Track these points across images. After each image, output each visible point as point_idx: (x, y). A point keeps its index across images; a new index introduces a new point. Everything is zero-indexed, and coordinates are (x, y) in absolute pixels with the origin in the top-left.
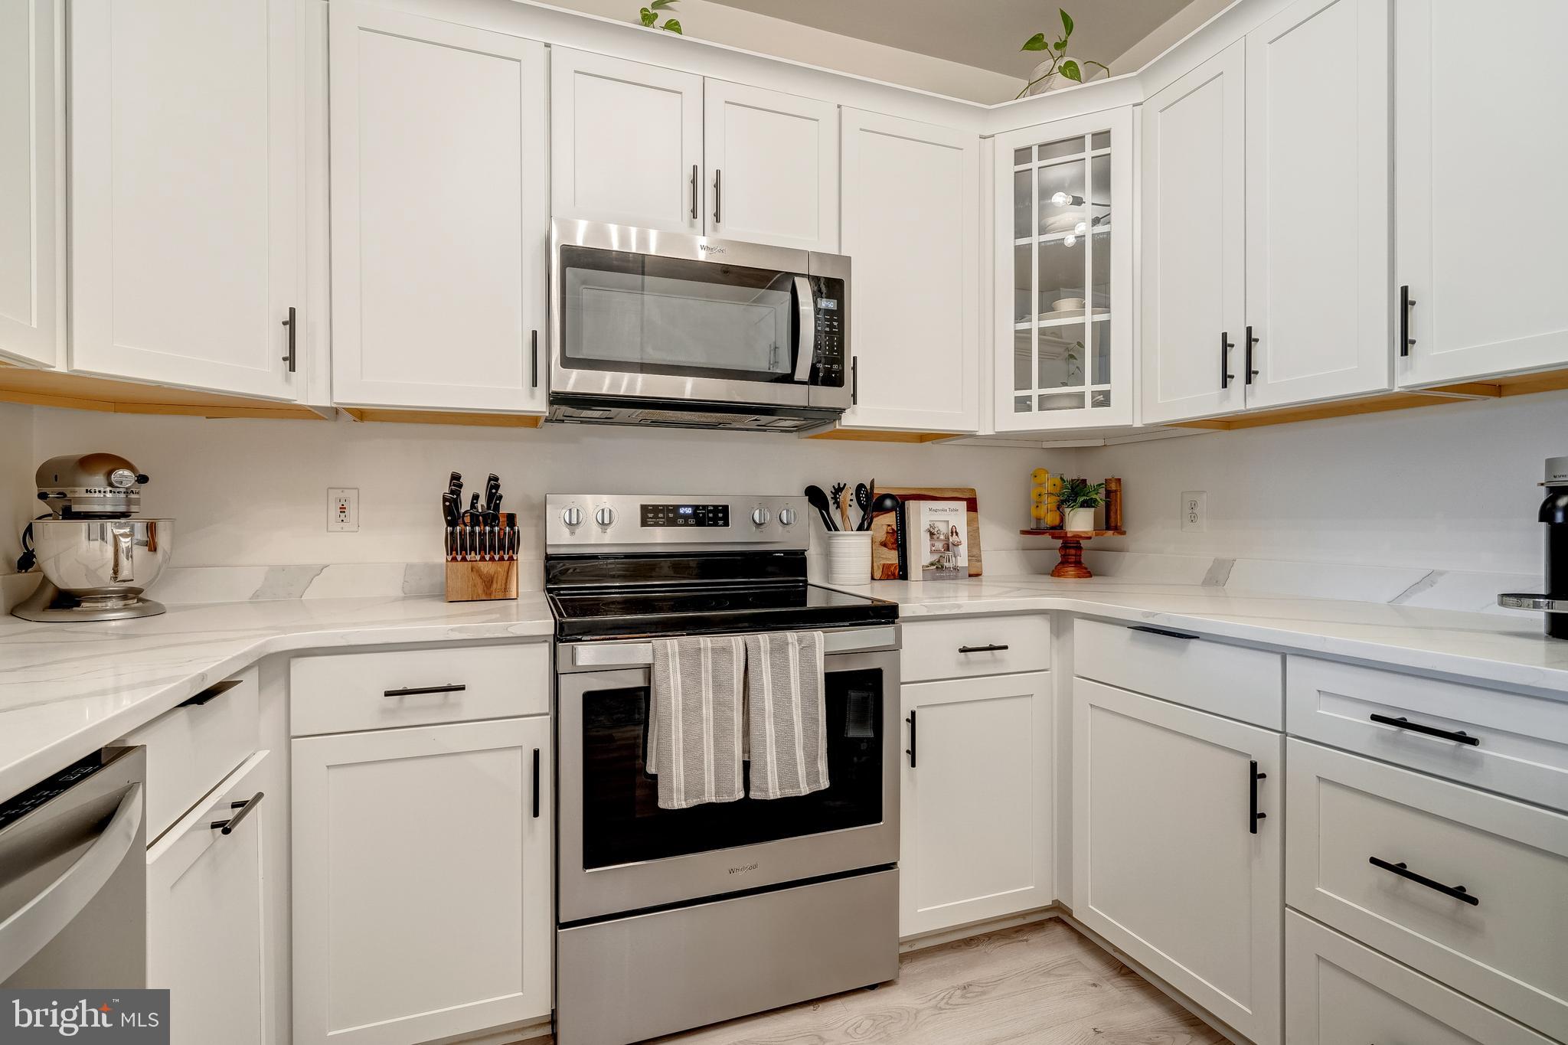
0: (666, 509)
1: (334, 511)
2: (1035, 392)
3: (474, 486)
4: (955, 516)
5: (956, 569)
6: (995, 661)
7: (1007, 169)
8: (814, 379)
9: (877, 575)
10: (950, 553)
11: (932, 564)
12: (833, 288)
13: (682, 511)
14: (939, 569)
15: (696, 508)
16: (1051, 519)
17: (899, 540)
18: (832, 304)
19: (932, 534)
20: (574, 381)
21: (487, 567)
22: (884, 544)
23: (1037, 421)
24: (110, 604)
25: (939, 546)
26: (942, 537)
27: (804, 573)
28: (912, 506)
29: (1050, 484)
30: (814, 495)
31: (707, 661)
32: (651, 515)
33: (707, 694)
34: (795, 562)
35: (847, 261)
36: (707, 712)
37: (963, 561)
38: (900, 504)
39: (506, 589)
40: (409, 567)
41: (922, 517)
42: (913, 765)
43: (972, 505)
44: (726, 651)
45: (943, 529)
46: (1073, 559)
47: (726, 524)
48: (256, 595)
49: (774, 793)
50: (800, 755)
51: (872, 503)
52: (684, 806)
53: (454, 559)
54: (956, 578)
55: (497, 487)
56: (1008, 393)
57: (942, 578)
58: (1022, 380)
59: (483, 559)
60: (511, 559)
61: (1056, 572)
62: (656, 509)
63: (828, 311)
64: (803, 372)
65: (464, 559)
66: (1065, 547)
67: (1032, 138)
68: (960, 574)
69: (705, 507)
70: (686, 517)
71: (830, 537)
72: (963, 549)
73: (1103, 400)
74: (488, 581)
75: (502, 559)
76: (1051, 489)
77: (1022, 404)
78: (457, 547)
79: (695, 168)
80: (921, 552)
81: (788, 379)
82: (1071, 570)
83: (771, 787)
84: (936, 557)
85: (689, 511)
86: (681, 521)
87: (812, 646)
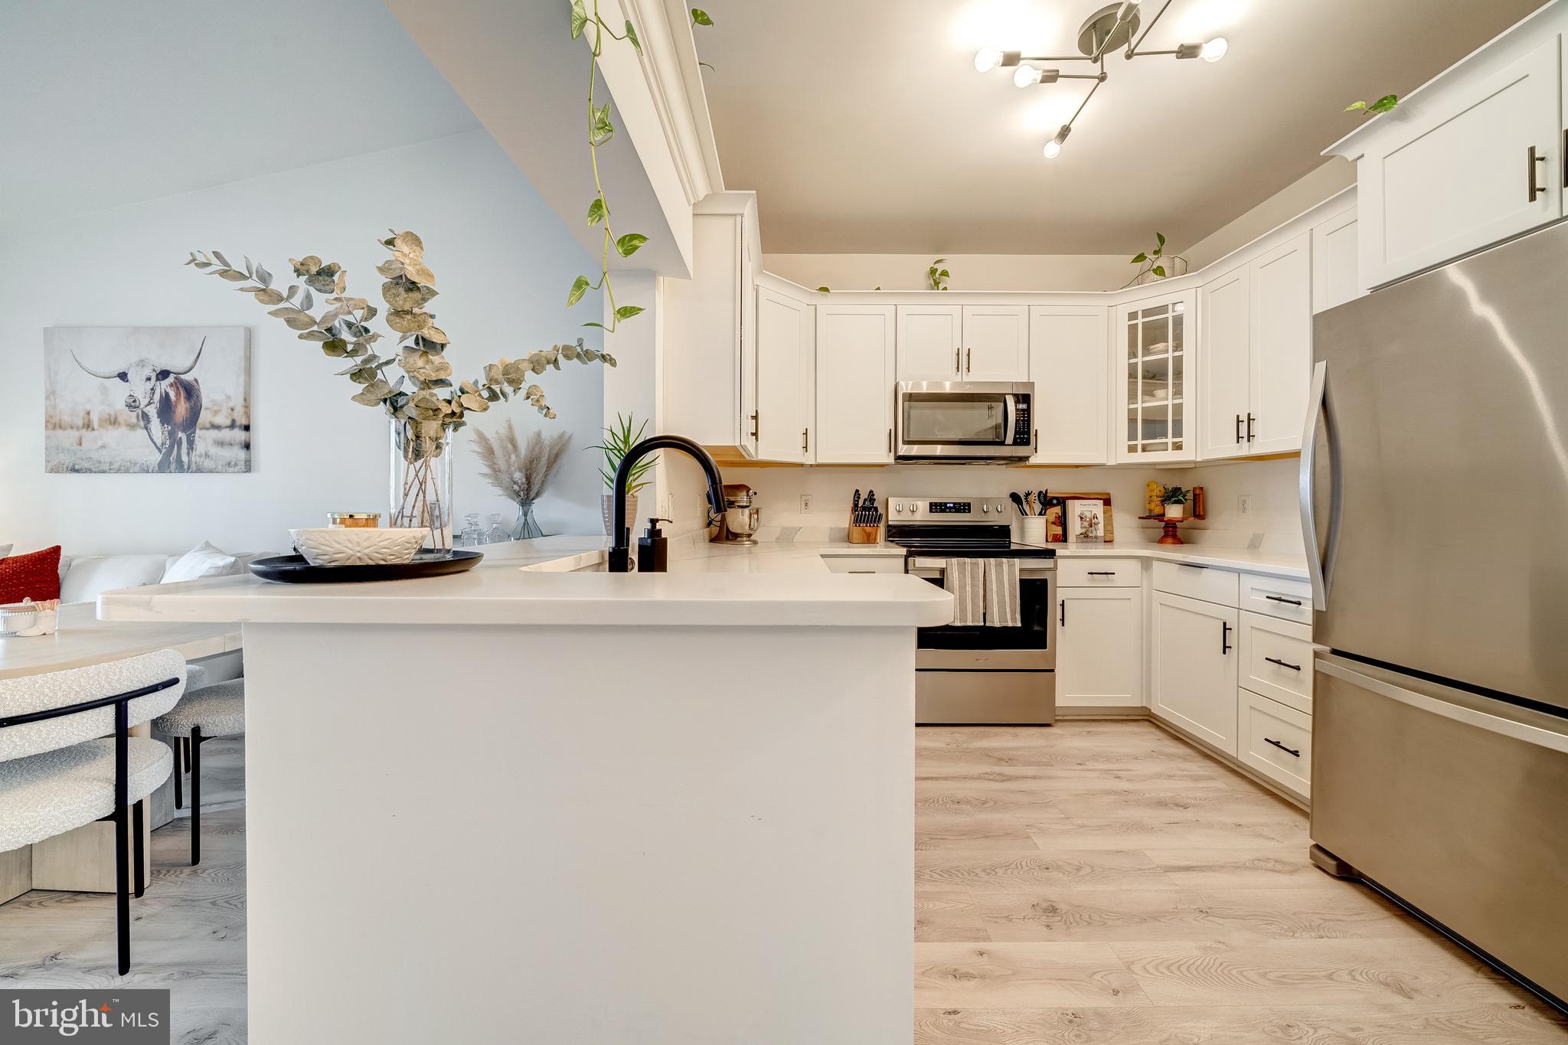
0: (941, 504)
1: (803, 505)
2: (1140, 442)
3: (864, 495)
4: (1097, 508)
5: (1096, 537)
6: (1109, 580)
7: (1124, 324)
8: (1015, 443)
9: (1050, 539)
10: (1093, 528)
11: (1081, 534)
12: (1025, 399)
13: (948, 505)
14: (1085, 537)
15: (954, 504)
16: (1157, 510)
17: (1062, 521)
18: (1024, 406)
19: (1081, 518)
20: (903, 450)
21: (868, 529)
22: (1054, 523)
23: (1140, 457)
24: (745, 539)
25: (1086, 524)
26: (1088, 519)
27: (1010, 538)
28: (1069, 503)
29: (1157, 491)
30: (1015, 497)
31: (968, 568)
32: (935, 507)
33: (968, 581)
34: (1004, 531)
35: (1032, 385)
36: (969, 588)
37: (1100, 532)
38: (1062, 502)
39: (875, 539)
40: (831, 529)
41: (1075, 508)
42: (1063, 625)
43: (1107, 502)
44: (977, 564)
45: (1088, 515)
46: (1171, 533)
47: (970, 512)
48: (777, 539)
49: (997, 624)
50: (1008, 610)
51: (1046, 501)
52: (959, 625)
53: (856, 526)
54: (1096, 542)
55: (873, 495)
56: (1124, 442)
57: (1087, 542)
58: (1132, 436)
59: (867, 526)
60: (877, 526)
61: (1161, 541)
62: (936, 504)
63: (1023, 410)
64: (1010, 439)
65: (859, 526)
66: (1166, 527)
67: (1139, 307)
68: (1098, 540)
69: (959, 504)
70: (950, 508)
71: (1023, 519)
72: (1101, 526)
73: (1178, 447)
74: (869, 535)
75: (874, 526)
76: (1158, 493)
77: (1132, 449)
78: (857, 521)
79: (958, 349)
80: (1075, 527)
81: (1002, 443)
82: (1170, 540)
83: (996, 622)
84: (1084, 531)
85: (952, 505)
86: (948, 510)
87: (1014, 565)
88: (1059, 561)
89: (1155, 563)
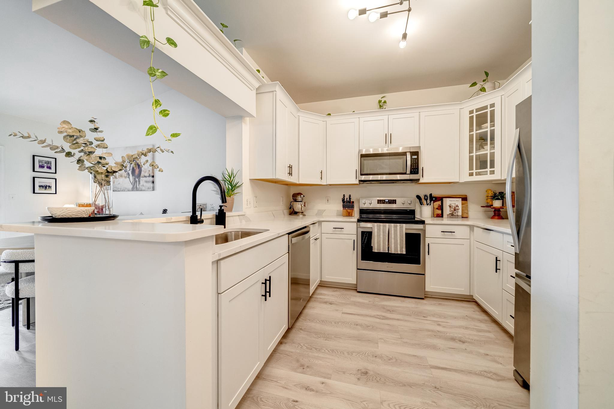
0: (383, 200)
1: (327, 201)
2: (474, 171)
3: (347, 197)
4: (458, 202)
5: (457, 215)
7: (468, 116)
8: (412, 173)
9: (435, 216)
10: (456, 212)
11: (450, 214)
12: (416, 153)
13: (386, 201)
14: (452, 215)
15: (389, 200)
16: (490, 203)
17: (441, 208)
18: (416, 157)
19: (450, 207)
20: (363, 178)
21: (349, 211)
22: (437, 209)
23: (475, 178)
24: (300, 214)
25: (452, 209)
26: (453, 207)
27: (414, 215)
28: (444, 199)
29: (491, 194)
30: (418, 197)
31: (382, 228)
32: (379, 202)
33: (382, 233)
34: (412, 212)
35: (419, 147)
36: (382, 236)
37: (460, 213)
38: (441, 199)
39: (352, 215)
40: (338, 210)
41: (447, 202)
42: (429, 254)
43: (465, 199)
44: (385, 226)
45: (454, 205)
46: (497, 214)
47: (396, 203)
48: (316, 214)
50: (399, 246)
51: (433, 199)
52: (377, 252)
53: (344, 209)
54: (458, 218)
55: (350, 197)
56: (467, 171)
57: (453, 218)
58: (471, 168)
59: (348, 209)
60: (353, 209)
61: (493, 218)
62: (380, 200)
63: (415, 159)
64: (408, 171)
65: (345, 209)
66: (495, 211)
67: (474, 108)
68: (459, 217)
69: (391, 200)
70: (387, 202)
71: (421, 207)
72: (460, 211)
73: (492, 172)
74: (349, 213)
75: (351, 209)
76: (492, 195)
77: (471, 175)
78: (344, 207)
79: (386, 134)
80: (447, 211)
81: (405, 174)
82: (496, 217)
83: (393, 251)
84: (451, 212)
85: (388, 201)
86: (385, 203)
88: (427, 226)
89: (475, 228)
